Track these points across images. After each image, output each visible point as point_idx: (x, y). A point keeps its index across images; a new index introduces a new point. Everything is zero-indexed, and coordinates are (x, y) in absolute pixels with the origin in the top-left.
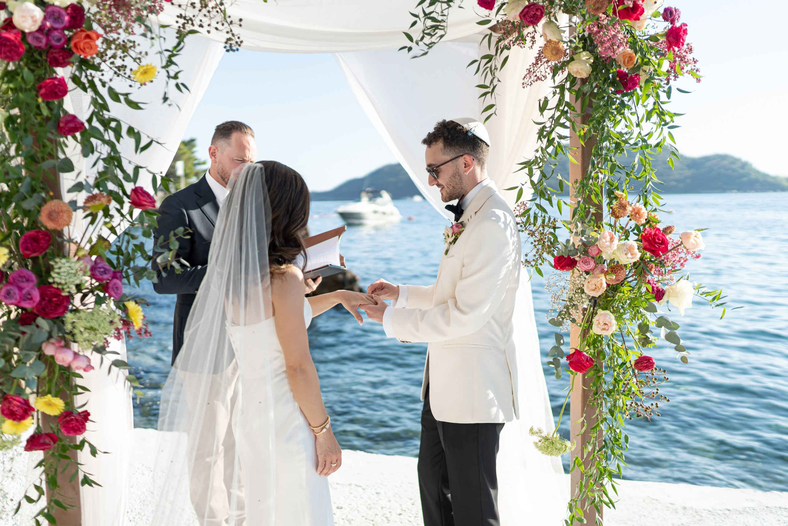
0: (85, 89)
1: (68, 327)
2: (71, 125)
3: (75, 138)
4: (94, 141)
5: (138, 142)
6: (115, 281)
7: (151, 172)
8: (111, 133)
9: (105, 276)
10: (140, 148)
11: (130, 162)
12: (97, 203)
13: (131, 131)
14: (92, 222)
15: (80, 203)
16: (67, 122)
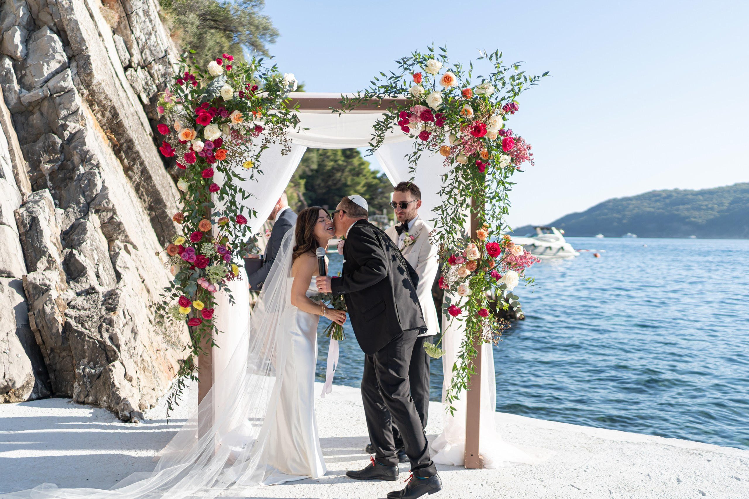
0: (223, 172)
1: (207, 272)
2: (214, 188)
3: (217, 193)
4: (224, 195)
5: (243, 195)
6: (227, 254)
7: (248, 208)
8: (233, 191)
9: (224, 252)
10: (244, 198)
11: (239, 204)
12: (223, 221)
13: (240, 190)
14: (222, 230)
15: (216, 221)
16: (213, 187)
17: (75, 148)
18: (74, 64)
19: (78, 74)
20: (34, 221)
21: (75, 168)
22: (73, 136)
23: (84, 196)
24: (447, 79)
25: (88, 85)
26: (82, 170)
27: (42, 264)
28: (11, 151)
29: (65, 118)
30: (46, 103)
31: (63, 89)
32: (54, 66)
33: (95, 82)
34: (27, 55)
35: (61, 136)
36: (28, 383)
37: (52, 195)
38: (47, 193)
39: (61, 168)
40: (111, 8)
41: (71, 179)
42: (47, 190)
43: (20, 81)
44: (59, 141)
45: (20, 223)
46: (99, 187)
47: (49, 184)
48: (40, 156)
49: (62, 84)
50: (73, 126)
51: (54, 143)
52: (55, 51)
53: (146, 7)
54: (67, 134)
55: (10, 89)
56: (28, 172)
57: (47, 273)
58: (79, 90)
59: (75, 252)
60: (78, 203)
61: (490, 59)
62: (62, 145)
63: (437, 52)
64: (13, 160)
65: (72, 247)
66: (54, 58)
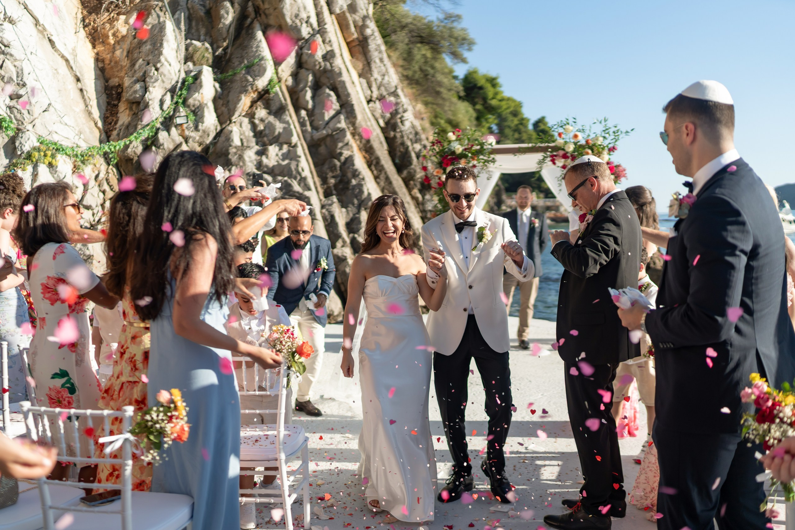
17: (348, 168)
18: (344, 111)
19: (347, 118)
20: (332, 217)
21: (349, 182)
22: (346, 159)
23: (358, 200)
24: (576, 136)
25: (353, 124)
26: (354, 182)
27: (339, 244)
28: (311, 172)
29: (342, 148)
30: (328, 139)
31: (338, 129)
32: (332, 113)
33: (358, 122)
34: (314, 107)
35: (339, 160)
36: (340, 313)
37: (338, 199)
38: (335, 199)
39: (341, 181)
40: (357, 59)
41: (347, 188)
42: (334, 196)
43: (311, 125)
44: (338, 164)
45: (324, 219)
46: (366, 193)
47: (334, 192)
48: (327, 174)
49: (339, 125)
50: (346, 153)
51: (335, 166)
52: (332, 103)
53: (381, 56)
54: (343, 158)
55: (306, 131)
56: (322, 185)
57: (343, 248)
58: (348, 128)
59: (356, 236)
60: (353, 204)
61: (600, 122)
62: (341, 167)
63: (571, 121)
64: (313, 178)
65: (354, 232)
66: (331, 108)
